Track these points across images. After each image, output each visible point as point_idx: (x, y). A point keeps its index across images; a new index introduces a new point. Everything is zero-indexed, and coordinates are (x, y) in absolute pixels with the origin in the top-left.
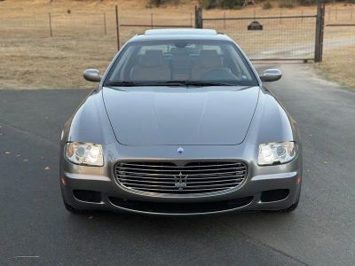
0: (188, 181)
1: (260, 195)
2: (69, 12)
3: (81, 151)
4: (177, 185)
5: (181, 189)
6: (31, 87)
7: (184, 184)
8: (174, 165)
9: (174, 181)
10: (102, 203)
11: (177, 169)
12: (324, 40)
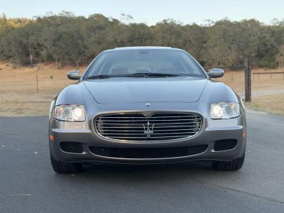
0: (154, 129)
1: (213, 145)
2: (52, 77)
3: (67, 112)
4: (146, 132)
5: (148, 136)
6: (21, 115)
7: (152, 132)
8: (143, 116)
9: (143, 129)
10: (84, 153)
11: (145, 119)
12: (252, 85)
